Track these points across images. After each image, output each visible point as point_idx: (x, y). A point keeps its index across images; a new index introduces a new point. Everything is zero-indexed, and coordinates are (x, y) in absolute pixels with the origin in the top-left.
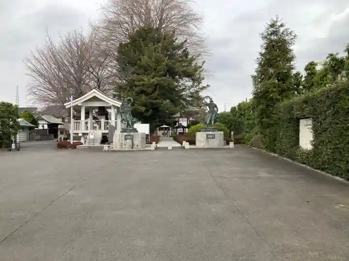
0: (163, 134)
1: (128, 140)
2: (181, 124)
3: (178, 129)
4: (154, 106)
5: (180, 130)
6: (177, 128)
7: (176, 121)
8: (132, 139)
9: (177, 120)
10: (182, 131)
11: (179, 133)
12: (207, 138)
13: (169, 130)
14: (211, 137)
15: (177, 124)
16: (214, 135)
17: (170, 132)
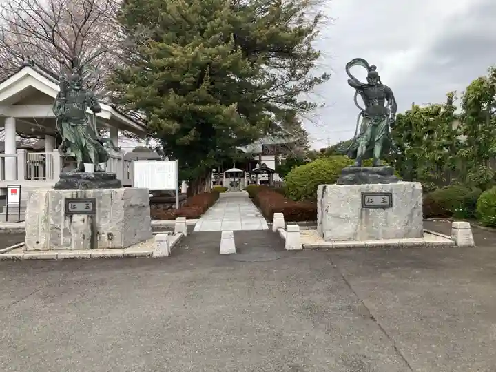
0: (231, 185)
1: (75, 217)
2: (264, 164)
3: (259, 175)
4: (202, 121)
5: (263, 177)
6: (257, 173)
7: (256, 162)
8: (92, 214)
9: (257, 158)
10: (266, 179)
11: (261, 182)
12: (364, 205)
13: (243, 177)
14: (378, 200)
15: (258, 165)
16: (390, 195)
17: (246, 179)
